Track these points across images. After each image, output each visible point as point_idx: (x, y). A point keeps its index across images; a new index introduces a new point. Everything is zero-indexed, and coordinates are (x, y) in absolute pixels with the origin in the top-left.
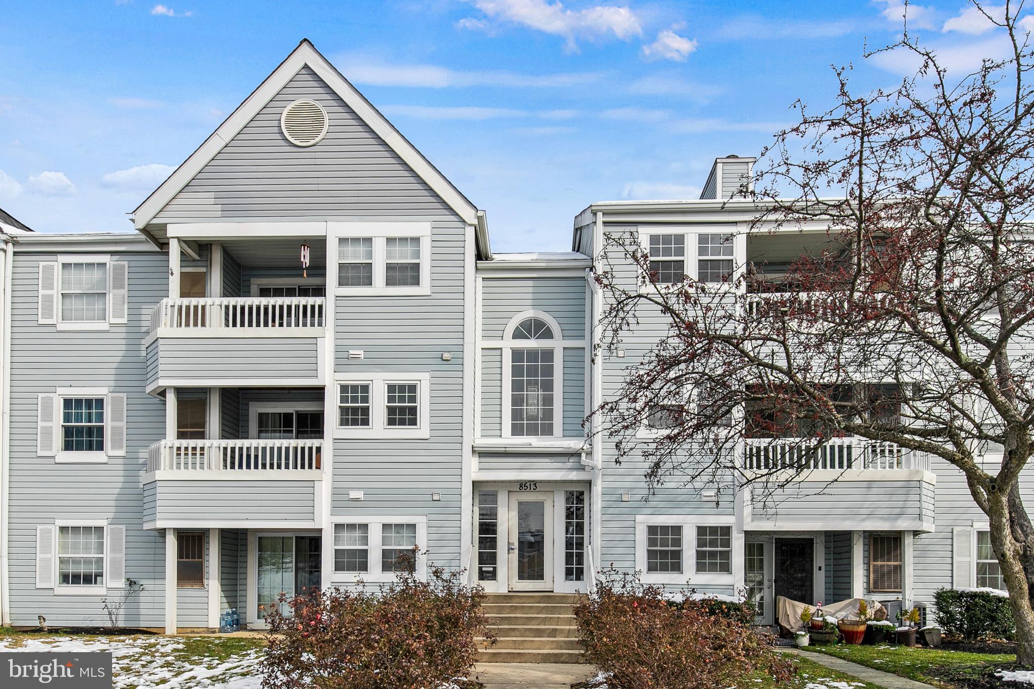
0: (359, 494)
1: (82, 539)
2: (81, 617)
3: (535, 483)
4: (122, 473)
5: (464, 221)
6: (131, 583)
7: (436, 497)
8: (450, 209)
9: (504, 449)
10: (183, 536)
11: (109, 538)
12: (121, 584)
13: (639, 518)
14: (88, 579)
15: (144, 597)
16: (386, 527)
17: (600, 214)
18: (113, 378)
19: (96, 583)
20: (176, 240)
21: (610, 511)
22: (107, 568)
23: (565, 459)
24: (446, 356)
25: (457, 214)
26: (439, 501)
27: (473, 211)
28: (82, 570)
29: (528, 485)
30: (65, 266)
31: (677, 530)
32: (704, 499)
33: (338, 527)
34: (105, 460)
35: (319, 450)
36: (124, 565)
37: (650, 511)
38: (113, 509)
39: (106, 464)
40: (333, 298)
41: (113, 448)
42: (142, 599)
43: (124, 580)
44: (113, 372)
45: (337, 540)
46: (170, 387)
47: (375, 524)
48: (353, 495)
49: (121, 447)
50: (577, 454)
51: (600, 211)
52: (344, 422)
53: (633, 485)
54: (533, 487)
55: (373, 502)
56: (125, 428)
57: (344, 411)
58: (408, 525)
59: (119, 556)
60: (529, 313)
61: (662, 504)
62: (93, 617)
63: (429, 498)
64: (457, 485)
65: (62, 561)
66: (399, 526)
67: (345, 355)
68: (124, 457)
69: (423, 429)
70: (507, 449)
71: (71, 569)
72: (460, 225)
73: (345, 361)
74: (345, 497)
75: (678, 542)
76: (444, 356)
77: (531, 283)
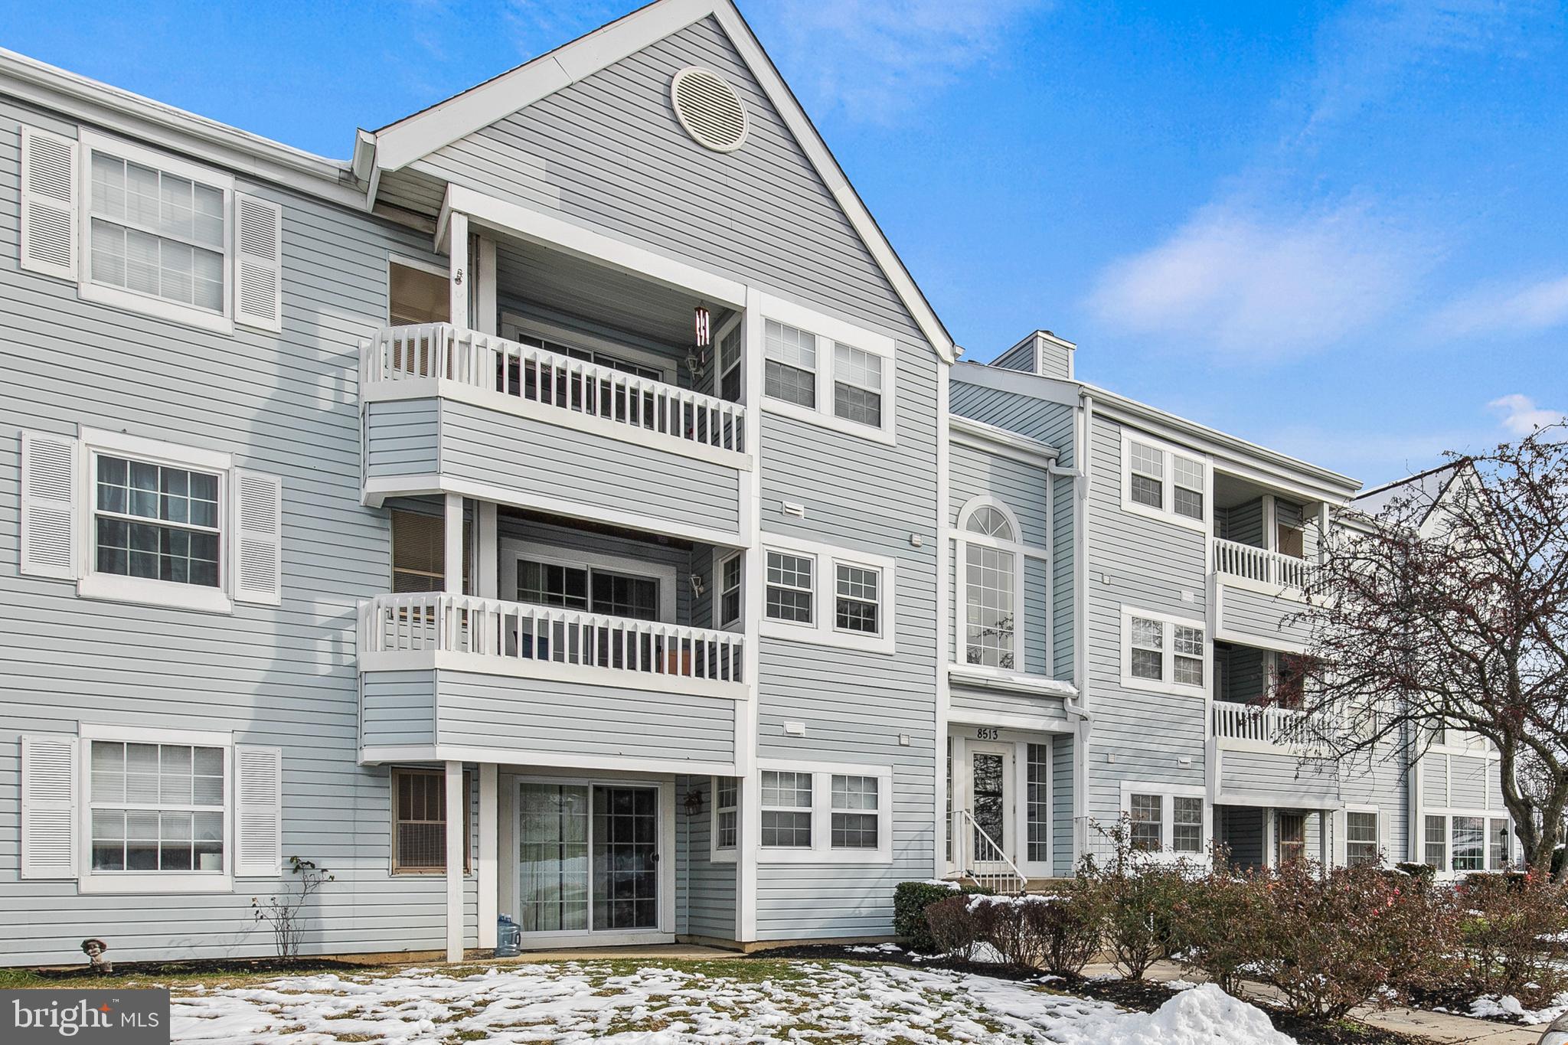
0: (799, 727)
1: (158, 771)
2: (164, 941)
3: (996, 729)
4: (272, 640)
5: (936, 354)
6: (298, 865)
7: (904, 741)
8: (920, 330)
9: (985, 682)
10: (407, 777)
11: (238, 772)
12: (275, 866)
13: (1125, 784)
14: (177, 858)
15: (328, 895)
16: (837, 779)
17: (1089, 400)
18: (246, 437)
19: (198, 866)
20: (466, 218)
21: (1098, 774)
22: (233, 835)
23: (1043, 703)
24: (916, 539)
25: (928, 341)
26: (908, 746)
27: (948, 345)
28: (159, 838)
29: (987, 731)
30: (98, 156)
31: (1157, 800)
32: (1181, 766)
33: (767, 775)
34: (227, 607)
35: (738, 650)
36: (279, 829)
37: (1133, 776)
38: (250, 713)
39: (228, 616)
40: (758, 412)
41: (249, 582)
42: (325, 899)
43: (279, 861)
44: (247, 425)
45: (765, 797)
46: (456, 495)
47: (822, 773)
48: (792, 727)
49: (269, 586)
50: (1061, 699)
51: (1091, 395)
52: (772, 612)
53: (1119, 744)
54: (993, 735)
55: (820, 740)
56: (278, 548)
57: (772, 593)
58: (867, 779)
59: (265, 810)
60: (988, 500)
61: (1145, 769)
62: (196, 939)
63: (896, 741)
64: (931, 725)
65: (101, 818)
66: (856, 779)
67: (777, 507)
68: (275, 608)
69: (885, 640)
70: (989, 683)
71: (124, 837)
72: (932, 357)
73: (777, 517)
74: (779, 731)
75: (1157, 816)
76: (914, 539)
77: (988, 459)
